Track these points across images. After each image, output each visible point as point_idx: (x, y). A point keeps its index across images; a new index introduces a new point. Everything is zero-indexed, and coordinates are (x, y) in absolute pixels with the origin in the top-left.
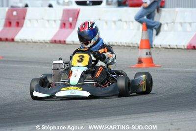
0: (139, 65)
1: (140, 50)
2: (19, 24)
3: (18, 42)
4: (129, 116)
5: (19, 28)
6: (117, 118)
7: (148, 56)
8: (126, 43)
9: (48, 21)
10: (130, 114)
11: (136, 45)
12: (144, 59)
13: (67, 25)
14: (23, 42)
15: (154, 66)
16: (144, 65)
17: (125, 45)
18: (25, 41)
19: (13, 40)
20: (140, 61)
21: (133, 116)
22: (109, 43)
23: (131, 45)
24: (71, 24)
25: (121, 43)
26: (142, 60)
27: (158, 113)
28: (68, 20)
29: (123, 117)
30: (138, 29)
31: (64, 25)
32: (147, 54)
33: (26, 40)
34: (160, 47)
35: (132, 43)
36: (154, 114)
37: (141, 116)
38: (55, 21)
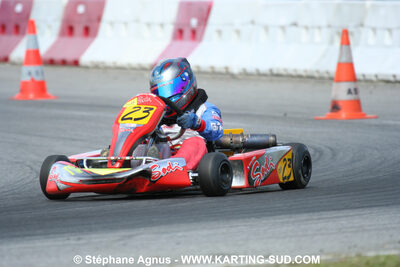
0: (334, 114)
1: (335, 84)
2: (89, 32)
3: (87, 67)
4: (316, 216)
5: (88, 39)
6: (292, 220)
7: (352, 97)
8: (306, 71)
9: (149, 25)
10: (318, 211)
11: (326, 75)
12: (343, 102)
13: (187, 33)
14: (96, 67)
15: (363, 116)
16: (343, 114)
17: (304, 74)
18: (101, 66)
19: (76, 63)
20: (335, 107)
21: (325, 214)
22: (271, 70)
23: (316, 75)
24: (194, 33)
25: (295, 70)
26: (340, 104)
27: (375, 210)
28: (188, 24)
29: (304, 216)
30: (332, 42)
31: (179, 33)
32: (349, 92)
33: (103, 63)
34: (374, 79)
35: (318, 72)
36: (367, 211)
37: (341, 215)
38: (162, 25)
